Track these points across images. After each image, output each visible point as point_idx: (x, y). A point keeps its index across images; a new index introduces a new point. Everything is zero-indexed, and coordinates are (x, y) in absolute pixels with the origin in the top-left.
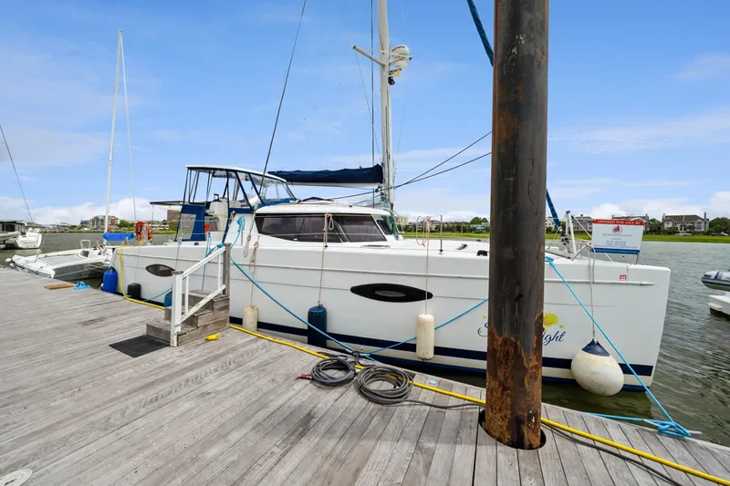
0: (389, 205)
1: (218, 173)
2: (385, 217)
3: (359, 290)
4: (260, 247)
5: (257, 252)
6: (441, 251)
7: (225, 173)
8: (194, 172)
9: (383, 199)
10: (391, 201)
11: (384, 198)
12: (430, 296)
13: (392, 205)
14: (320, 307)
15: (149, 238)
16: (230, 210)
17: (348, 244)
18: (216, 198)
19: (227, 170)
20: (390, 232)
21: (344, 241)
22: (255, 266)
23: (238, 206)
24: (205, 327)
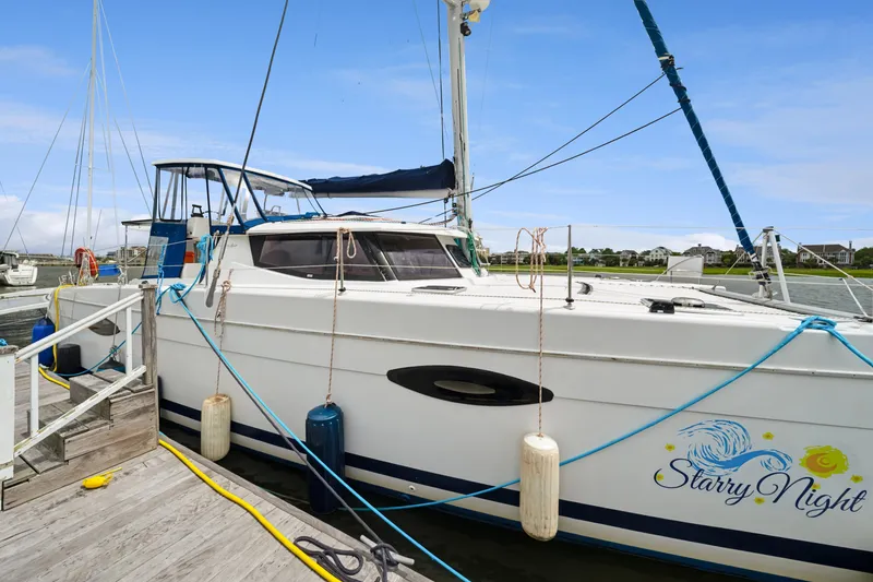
0: (465, 222)
1: (193, 170)
2: (458, 240)
3: (401, 377)
4: (232, 291)
5: (227, 298)
6: (570, 301)
7: (202, 169)
8: (166, 175)
9: (456, 213)
10: (469, 215)
11: (458, 211)
12: (548, 396)
13: (470, 222)
14: (331, 407)
15: (93, 274)
16: (213, 229)
17: (395, 284)
18: (197, 211)
19: (206, 166)
20: (468, 264)
21: (389, 278)
22: (223, 324)
24: (87, 456)
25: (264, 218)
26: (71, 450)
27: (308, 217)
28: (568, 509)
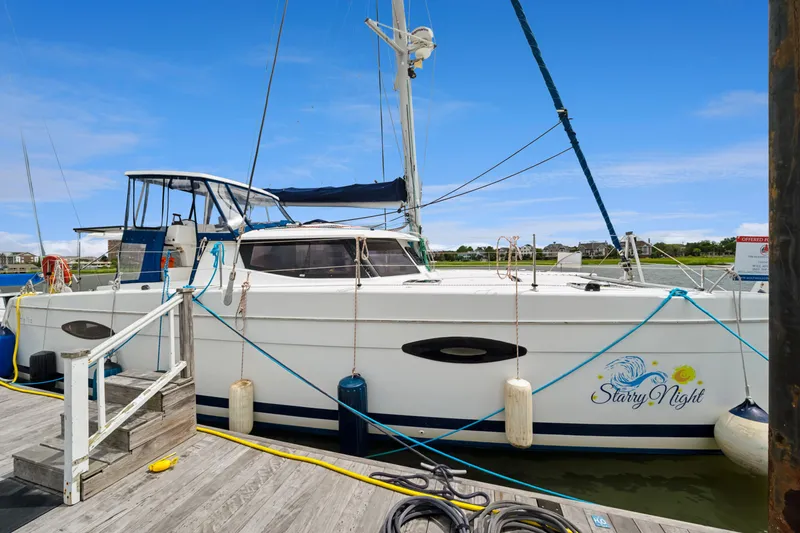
0: (417, 229)
1: (176, 182)
2: (411, 243)
3: (413, 349)
4: (251, 290)
5: (248, 297)
6: (534, 285)
7: (187, 182)
8: (139, 184)
9: (409, 222)
10: (420, 223)
11: (410, 220)
12: (523, 351)
13: (420, 228)
14: (357, 378)
16: (199, 237)
17: (378, 280)
18: (177, 219)
19: (192, 179)
21: (373, 275)
22: (244, 319)
23: (211, 230)
24: (146, 445)
25: (250, 227)
26: (135, 441)
27: (282, 224)
28: (539, 428)
